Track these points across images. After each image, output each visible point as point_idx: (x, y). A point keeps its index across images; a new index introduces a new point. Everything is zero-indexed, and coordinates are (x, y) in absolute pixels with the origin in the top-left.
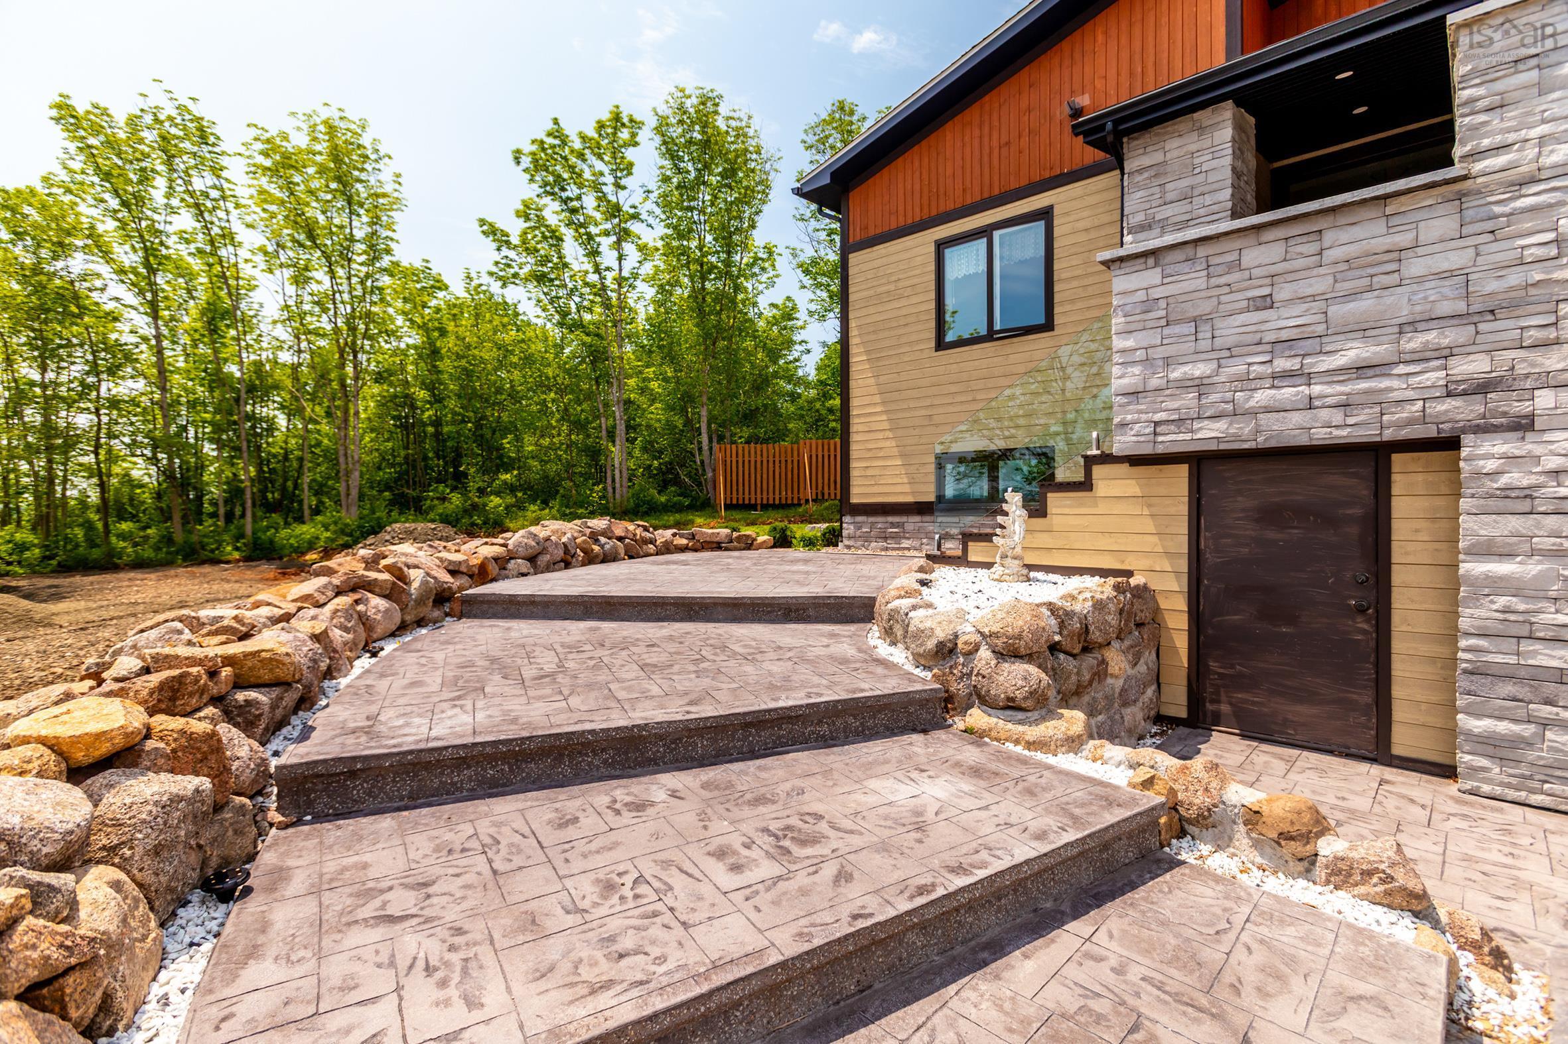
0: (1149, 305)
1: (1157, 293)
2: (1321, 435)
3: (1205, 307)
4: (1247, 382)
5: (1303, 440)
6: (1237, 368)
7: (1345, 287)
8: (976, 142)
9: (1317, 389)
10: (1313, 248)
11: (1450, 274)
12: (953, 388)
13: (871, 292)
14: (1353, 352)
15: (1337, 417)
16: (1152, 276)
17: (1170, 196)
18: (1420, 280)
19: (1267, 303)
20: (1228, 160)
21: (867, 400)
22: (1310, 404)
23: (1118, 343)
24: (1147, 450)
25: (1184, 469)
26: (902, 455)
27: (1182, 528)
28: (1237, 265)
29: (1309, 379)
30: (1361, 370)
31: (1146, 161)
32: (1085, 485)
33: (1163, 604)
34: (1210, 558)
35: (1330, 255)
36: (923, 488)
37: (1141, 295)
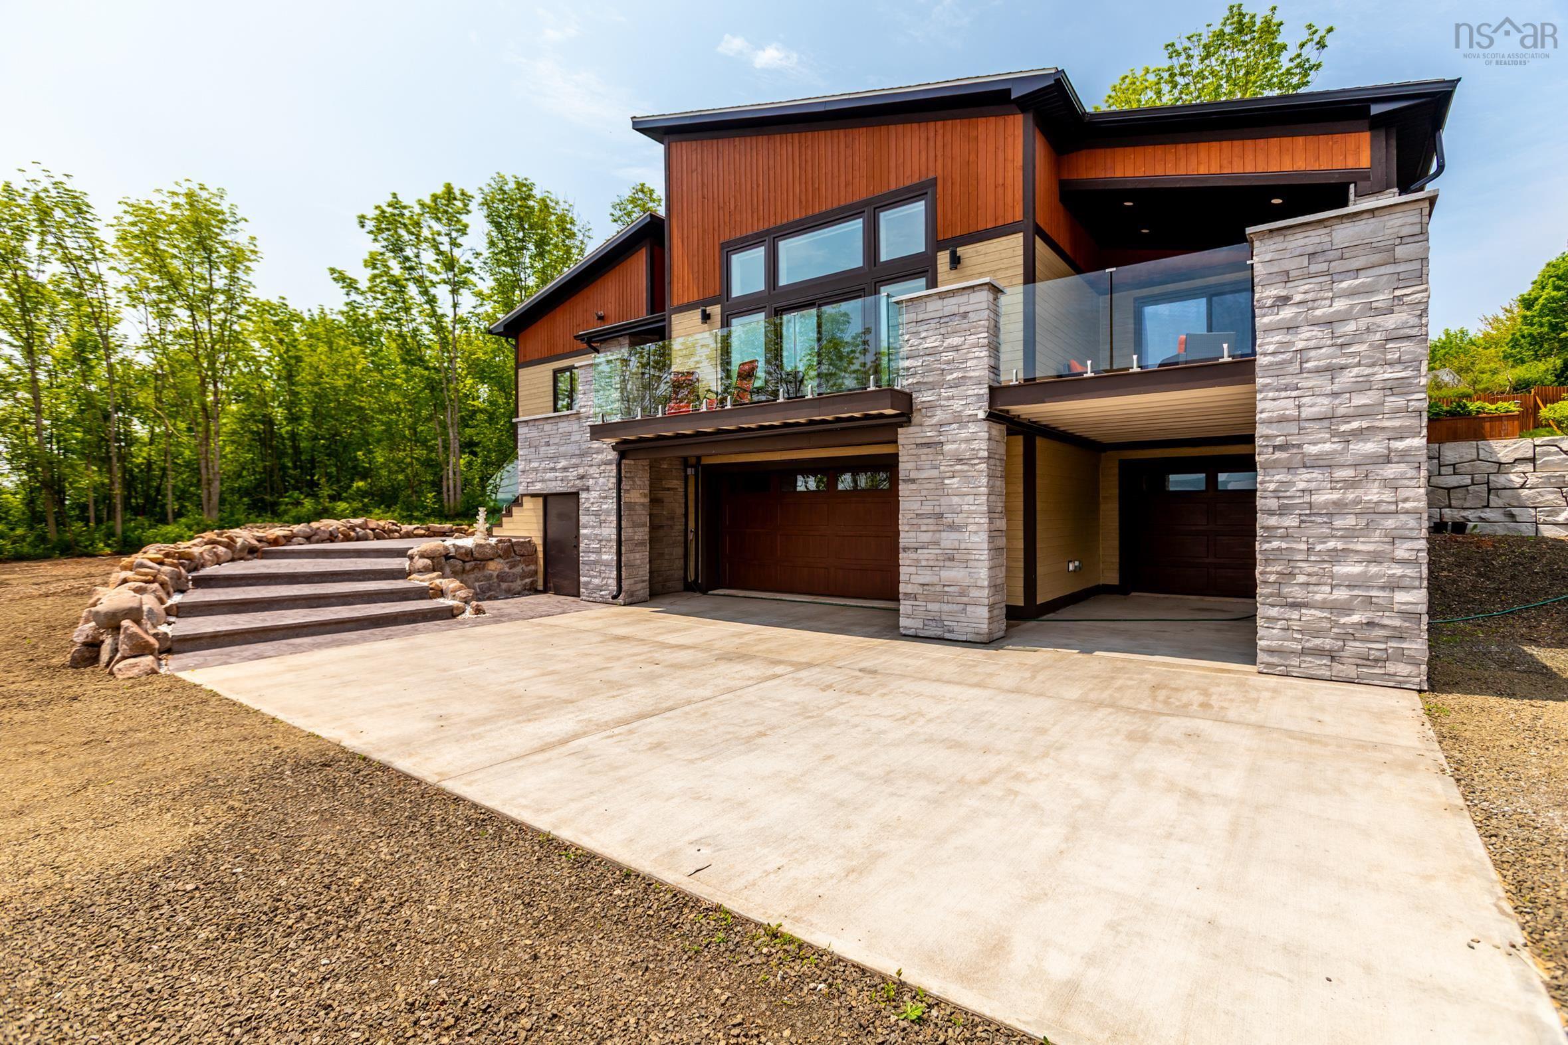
0: (526, 439)
1: (528, 435)
2: (559, 490)
4: (545, 470)
6: (543, 465)
7: (562, 441)
9: (558, 474)
10: (556, 427)
13: (528, 392)
14: (563, 463)
15: (561, 484)
16: (526, 430)
18: (573, 443)
19: (548, 444)
22: (557, 479)
24: (527, 492)
25: (541, 499)
27: (541, 521)
28: (543, 430)
29: (556, 471)
33: (538, 552)
34: (547, 531)
35: (559, 430)
37: (524, 436)
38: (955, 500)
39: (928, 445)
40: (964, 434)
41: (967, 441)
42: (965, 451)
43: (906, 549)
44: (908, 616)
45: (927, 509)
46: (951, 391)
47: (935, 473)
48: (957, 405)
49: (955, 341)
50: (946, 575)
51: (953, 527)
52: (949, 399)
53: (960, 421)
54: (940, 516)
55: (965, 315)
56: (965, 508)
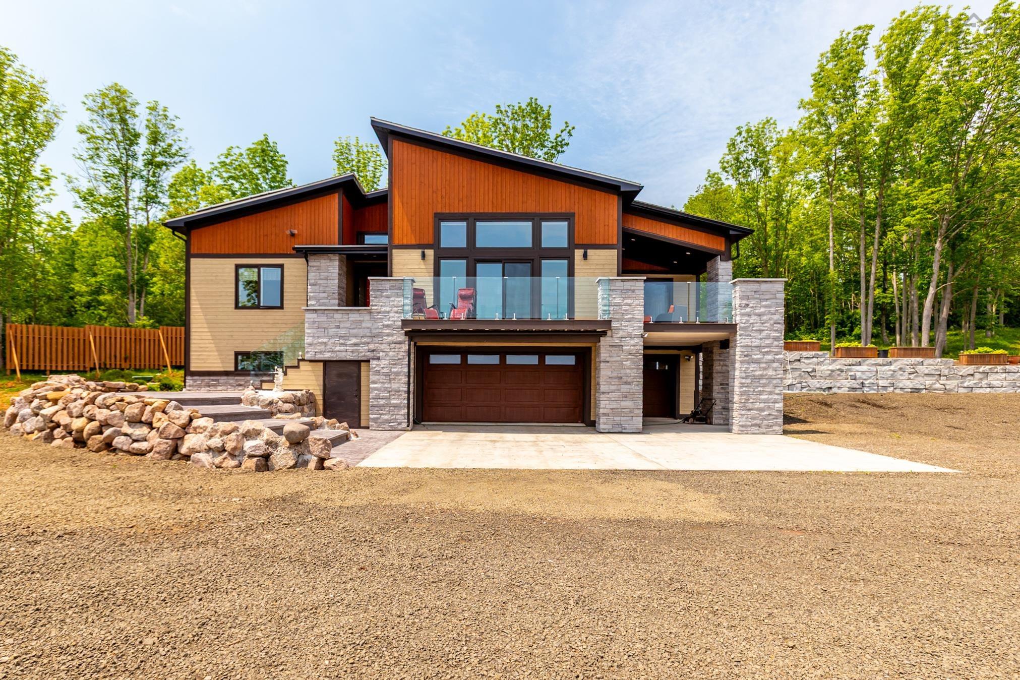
0: (314, 322)
1: (316, 320)
2: (348, 358)
3: (326, 326)
5: (345, 359)
6: (332, 341)
7: (353, 326)
8: (254, 230)
9: (348, 348)
10: (347, 317)
11: (368, 328)
12: (242, 325)
13: (203, 278)
14: (354, 341)
15: (351, 354)
16: (315, 315)
17: (322, 277)
18: (364, 328)
19: (338, 327)
20: (337, 271)
21: (199, 325)
22: (346, 351)
23: (307, 331)
24: (313, 359)
26: (218, 351)
27: (321, 378)
28: (332, 317)
29: (346, 345)
30: (355, 345)
31: (315, 264)
32: (298, 367)
33: (317, 398)
34: (327, 385)
35: (350, 319)
36: (228, 365)
37: (312, 320)
38: (628, 371)
39: (615, 346)
40: (632, 342)
41: (634, 345)
42: (633, 350)
43: (603, 393)
44: (605, 424)
45: (615, 375)
46: (627, 324)
47: (618, 359)
48: (630, 330)
49: (629, 301)
50: (624, 404)
51: (626, 383)
52: (625, 326)
53: (631, 337)
54: (621, 378)
55: (633, 291)
56: (633, 374)
